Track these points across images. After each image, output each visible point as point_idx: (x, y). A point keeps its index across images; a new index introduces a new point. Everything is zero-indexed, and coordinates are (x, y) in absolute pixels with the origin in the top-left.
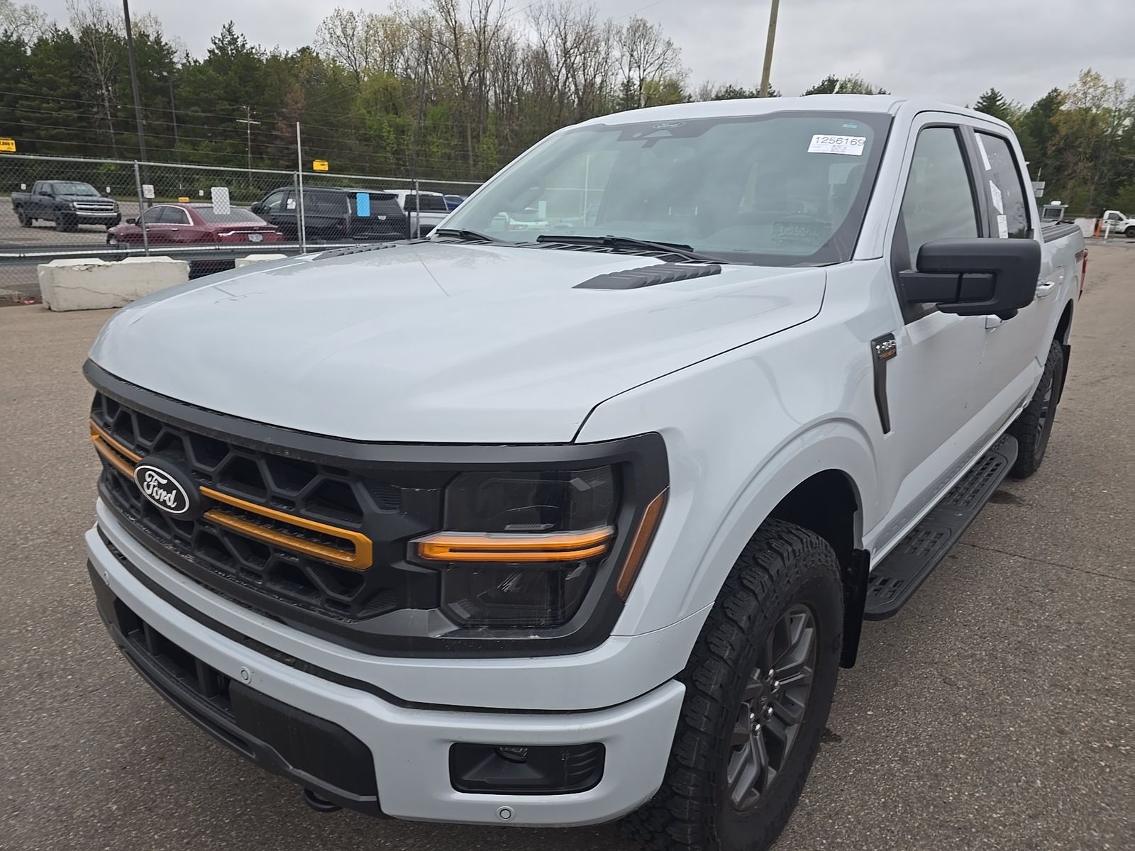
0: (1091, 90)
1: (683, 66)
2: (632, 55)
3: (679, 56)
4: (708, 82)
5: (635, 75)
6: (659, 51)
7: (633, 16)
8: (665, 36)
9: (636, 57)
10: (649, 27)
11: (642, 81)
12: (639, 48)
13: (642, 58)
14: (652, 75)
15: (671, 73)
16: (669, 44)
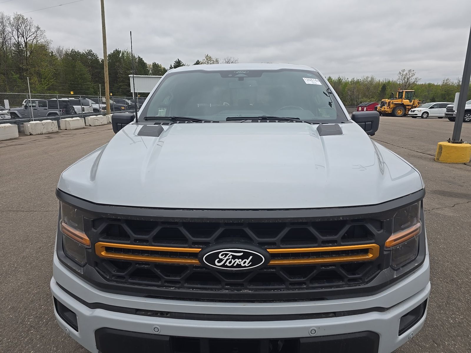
0: (209, 62)
1: (47, 38)
2: (18, 31)
3: (45, 34)
4: (60, 47)
5: (22, 40)
6: (33, 30)
7: (15, 13)
8: (35, 24)
9: (21, 32)
10: (25, 19)
11: (26, 43)
12: (21, 28)
13: (25, 33)
14: (31, 41)
15: (41, 41)
16: (38, 28)
